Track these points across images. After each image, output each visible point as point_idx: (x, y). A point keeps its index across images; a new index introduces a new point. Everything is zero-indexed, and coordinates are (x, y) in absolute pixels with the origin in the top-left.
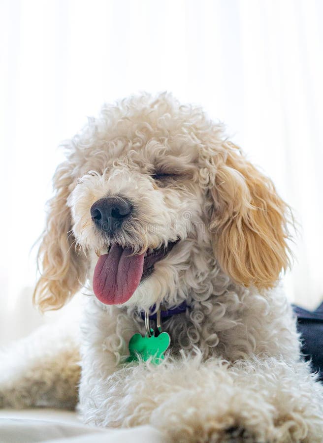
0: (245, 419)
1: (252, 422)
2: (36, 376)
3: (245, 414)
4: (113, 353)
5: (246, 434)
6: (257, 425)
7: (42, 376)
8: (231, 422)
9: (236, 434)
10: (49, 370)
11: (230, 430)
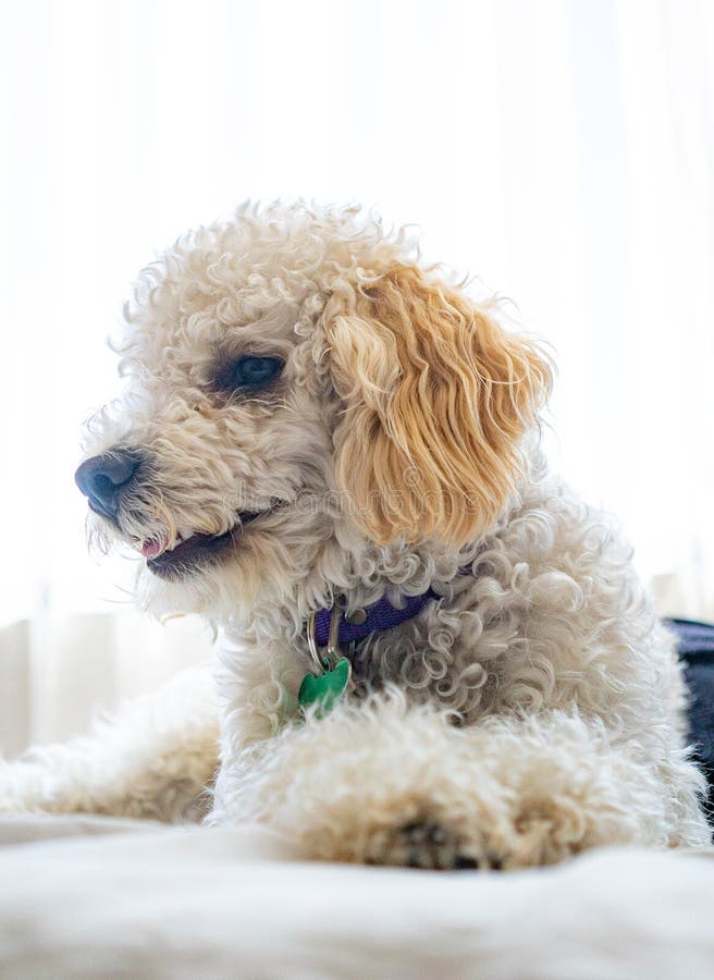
0: (439, 807)
1: (452, 813)
2: (173, 768)
3: (439, 798)
4: (266, 718)
5: (439, 836)
6: (462, 820)
7: (185, 769)
8: (411, 812)
9: (418, 835)
10: (198, 755)
11: (410, 828)
